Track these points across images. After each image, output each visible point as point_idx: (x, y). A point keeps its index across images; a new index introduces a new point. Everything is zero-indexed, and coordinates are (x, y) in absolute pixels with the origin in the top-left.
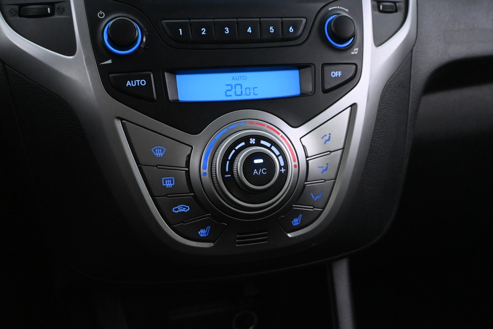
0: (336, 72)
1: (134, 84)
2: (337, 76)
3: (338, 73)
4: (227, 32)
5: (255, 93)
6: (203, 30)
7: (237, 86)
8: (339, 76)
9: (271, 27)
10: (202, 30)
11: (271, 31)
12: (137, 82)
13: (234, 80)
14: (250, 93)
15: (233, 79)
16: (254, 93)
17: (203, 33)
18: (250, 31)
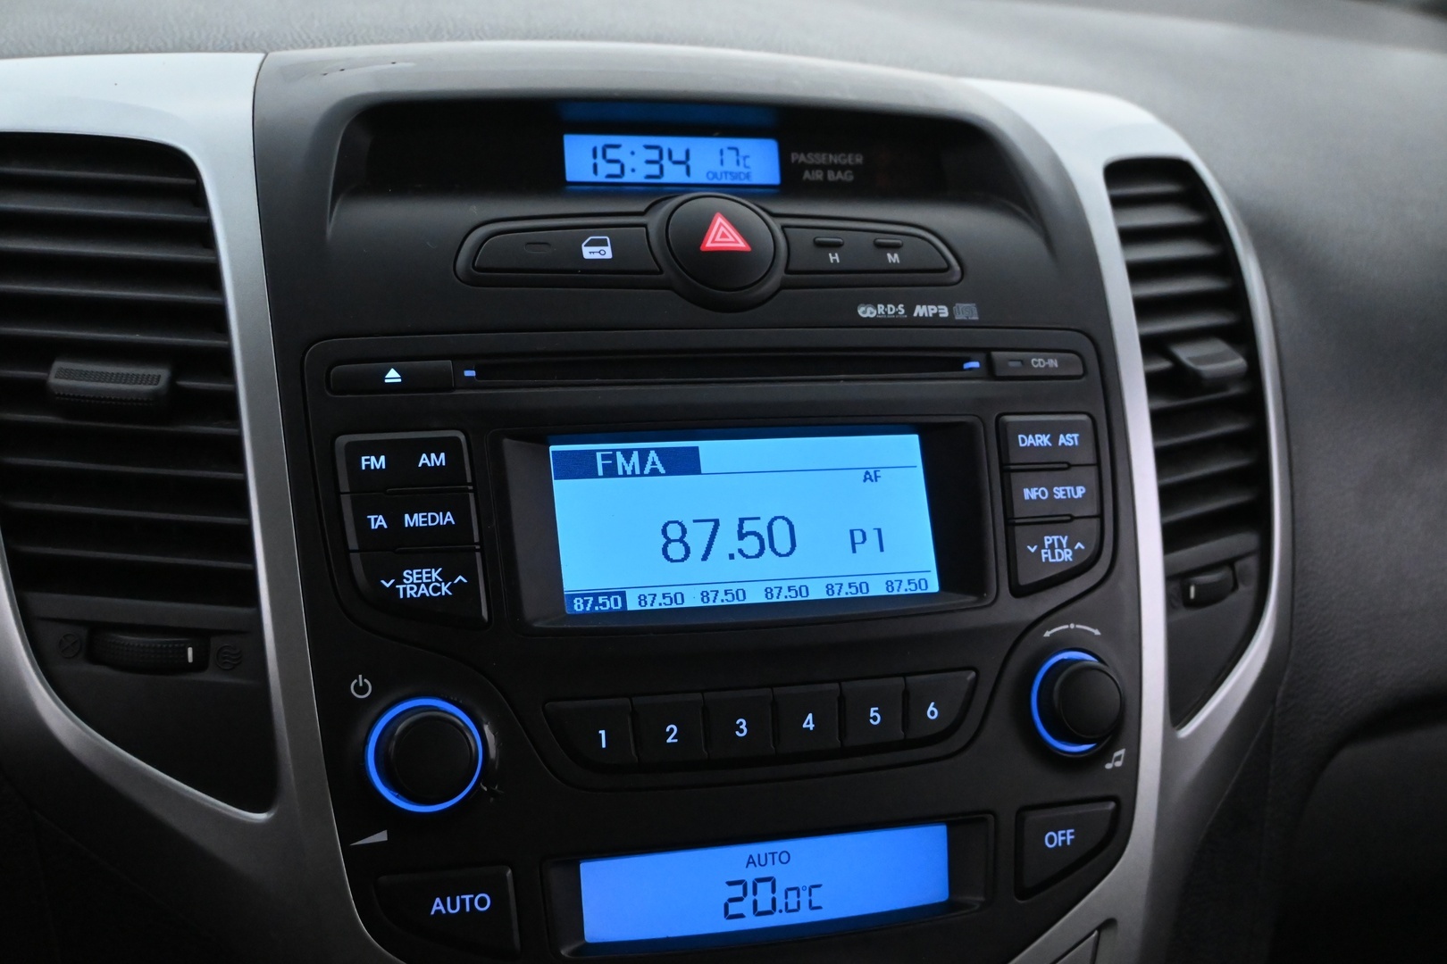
0: (1060, 833)
1: (454, 907)
2: (1060, 844)
3: (1064, 835)
4: (742, 731)
5: (814, 905)
6: (672, 730)
7: (760, 885)
8: (1069, 843)
9: (872, 709)
10: (668, 730)
11: (871, 721)
12: (463, 902)
13: (751, 865)
14: (799, 903)
15: (749, 863)
16: (810, 902)
17: (669, 740)
18: (811, 726)
